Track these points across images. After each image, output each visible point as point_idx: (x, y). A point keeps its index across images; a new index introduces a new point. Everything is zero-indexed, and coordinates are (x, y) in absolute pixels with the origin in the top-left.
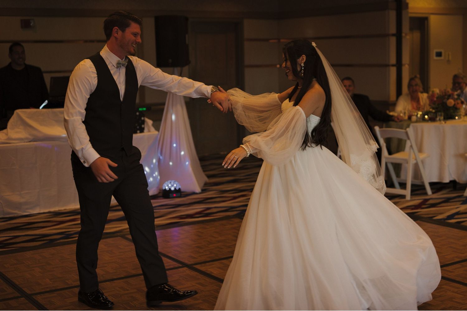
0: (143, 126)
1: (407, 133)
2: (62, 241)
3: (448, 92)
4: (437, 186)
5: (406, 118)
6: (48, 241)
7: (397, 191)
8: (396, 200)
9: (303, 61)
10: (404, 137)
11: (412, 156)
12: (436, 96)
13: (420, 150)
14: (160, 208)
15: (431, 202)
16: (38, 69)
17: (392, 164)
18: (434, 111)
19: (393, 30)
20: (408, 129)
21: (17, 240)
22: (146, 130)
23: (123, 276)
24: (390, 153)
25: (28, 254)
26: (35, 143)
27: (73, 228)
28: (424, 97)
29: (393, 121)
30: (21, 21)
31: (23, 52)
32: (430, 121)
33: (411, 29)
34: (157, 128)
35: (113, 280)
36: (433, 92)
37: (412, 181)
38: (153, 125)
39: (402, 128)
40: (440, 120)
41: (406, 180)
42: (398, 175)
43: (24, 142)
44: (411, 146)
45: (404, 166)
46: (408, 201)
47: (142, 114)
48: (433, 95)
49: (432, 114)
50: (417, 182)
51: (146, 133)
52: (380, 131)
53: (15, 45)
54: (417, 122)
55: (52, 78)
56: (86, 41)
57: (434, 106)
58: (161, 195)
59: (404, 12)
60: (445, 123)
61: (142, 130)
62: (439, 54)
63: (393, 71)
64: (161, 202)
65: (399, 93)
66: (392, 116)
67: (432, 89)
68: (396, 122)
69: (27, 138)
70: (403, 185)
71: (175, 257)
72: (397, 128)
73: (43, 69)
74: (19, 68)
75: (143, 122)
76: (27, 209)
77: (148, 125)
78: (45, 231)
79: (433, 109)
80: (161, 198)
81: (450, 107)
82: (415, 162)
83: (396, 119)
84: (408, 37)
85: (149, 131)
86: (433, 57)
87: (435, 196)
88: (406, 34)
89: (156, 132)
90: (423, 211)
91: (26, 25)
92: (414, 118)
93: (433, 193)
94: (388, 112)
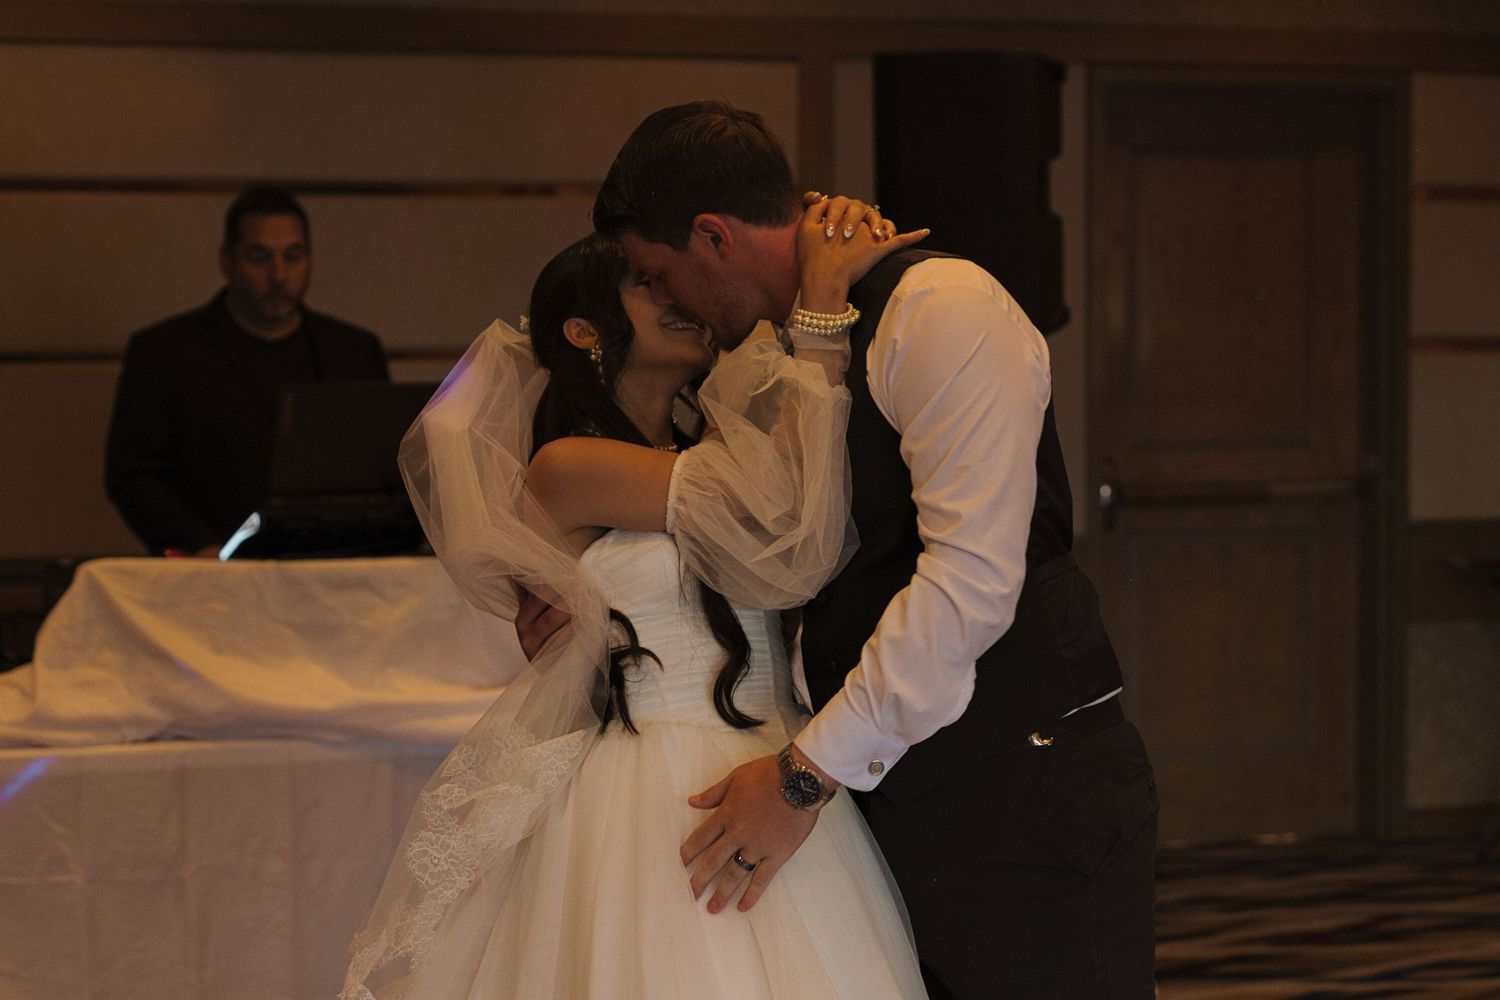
26: (181, 746)
43: (122, 742)
69: (137, 721)
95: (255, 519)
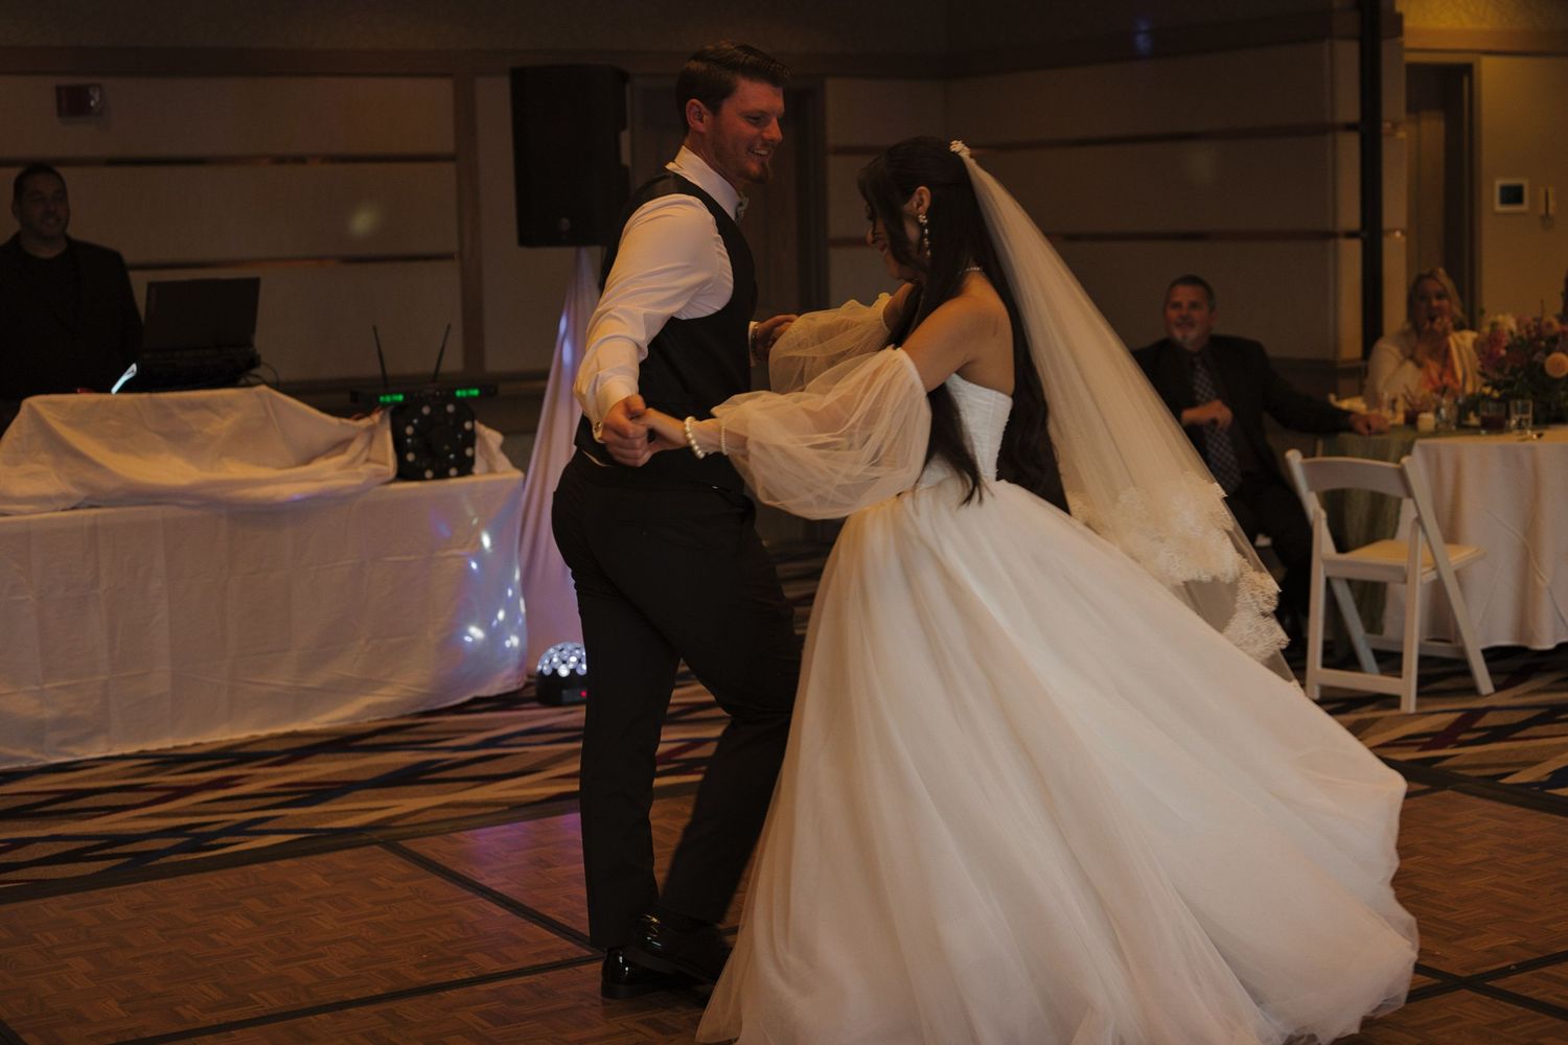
0: (469, 452)
1: (1402, 473)
2: (175, 858)
3: (1549, 325)
4: (1512, 663)
5: (1400, 418)
6: (126, 860)
7: (1369, 680)
8: (1366, 714)
9: (920, 209)
10: (1393, 489)
11: (1423, 553)
12: (1507, 340)
13: (1452, 536)
14: (525, 739)
15: (1490, 720)
16: (114, 257)
17: (1349, 582)
18: (1496, 394)
19: (1348, 108)
20: (1405, 460)
21: (22, 855)
22: (479, 466)
23: (379, 991)
24: (1342, 546)
25: (52, 908)
26: (93, 512)
27: (218, 813)
28: (1463, 343)
29: (1351, 429)
30: (58, 89)
31: (62, 194)
32: (1483, 432)
33: (1414, 108)
34: (521, 461)
35: (344, 1005)
36: (1494, 325)
37: (1421, 646)
38: (504, 448)
39: (1385, 459)
40: (1520, 426)
41: (1401, 643)
42: (1373, 624)
43: (56, 510)
44: (1419, 520)
45: (1395, 589)
46: (1409, 717)
47: (467, 410)
48: (1494, 338)
49: (1491, 406)
50: (1442, 650)
51: (479, 477)
52: (1306, 467)
53: (35, 173)
54: (1436, 433)
55: (151, 285)
56: (280, 160)
57: (1497, 376)
58: (532, 692)
59: (1386, 48)
60: (1539, 436)
61: (466, 467)
62: (1513, 195)
63: (1351, 253)
64: (531, 719)
65: (1372, 329)
66: (1348, 413)
67: (1489, 318)
68: (1359, 433)
69: (65, 497)
70: (1390, 661)
71: (568, 923)
72: (1363, 457)
73: (129, 257)
74: (47, 253)
75: (471, 438)
76: (65, 743)
77: (486, 448)
78: (121, 821)
79: (1496, 386)
80: (535, 704)
81: (1557, 381)
82: (1432, 576)
83: (1360, 426)
84: (1402, 134)
85: (491, 470)
86: (1492, 203)
87: (1505, 698)
88: (1395, 126)
89: (518, 474)
90: (1463, 755)
91: (74, 104)
92: (1427, 420)
93: (1498, 688)
94: (1332, 398)
95: (134, 367)
